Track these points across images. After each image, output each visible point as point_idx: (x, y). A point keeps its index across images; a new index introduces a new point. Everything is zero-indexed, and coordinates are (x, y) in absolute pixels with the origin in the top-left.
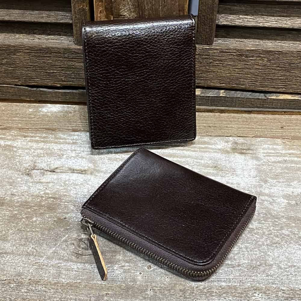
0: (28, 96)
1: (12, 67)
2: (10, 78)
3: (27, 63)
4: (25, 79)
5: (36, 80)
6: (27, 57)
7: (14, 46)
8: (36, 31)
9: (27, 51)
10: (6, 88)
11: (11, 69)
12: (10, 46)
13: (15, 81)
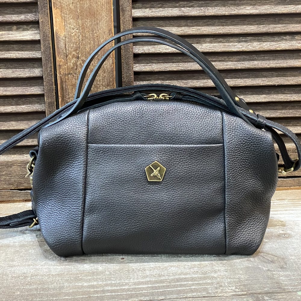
0: (19, 196)
1: (9, 177)
2: (7, 184)
3: (19, 173)
4: (17, 184)
5: (24, 184)
6: (19, 169)
7: (11, 162)
8: (24, 152)
9: (19, 164)
10: (4, 192)
11: (8, 178)
12: (8, 162)
13: (10, 187)
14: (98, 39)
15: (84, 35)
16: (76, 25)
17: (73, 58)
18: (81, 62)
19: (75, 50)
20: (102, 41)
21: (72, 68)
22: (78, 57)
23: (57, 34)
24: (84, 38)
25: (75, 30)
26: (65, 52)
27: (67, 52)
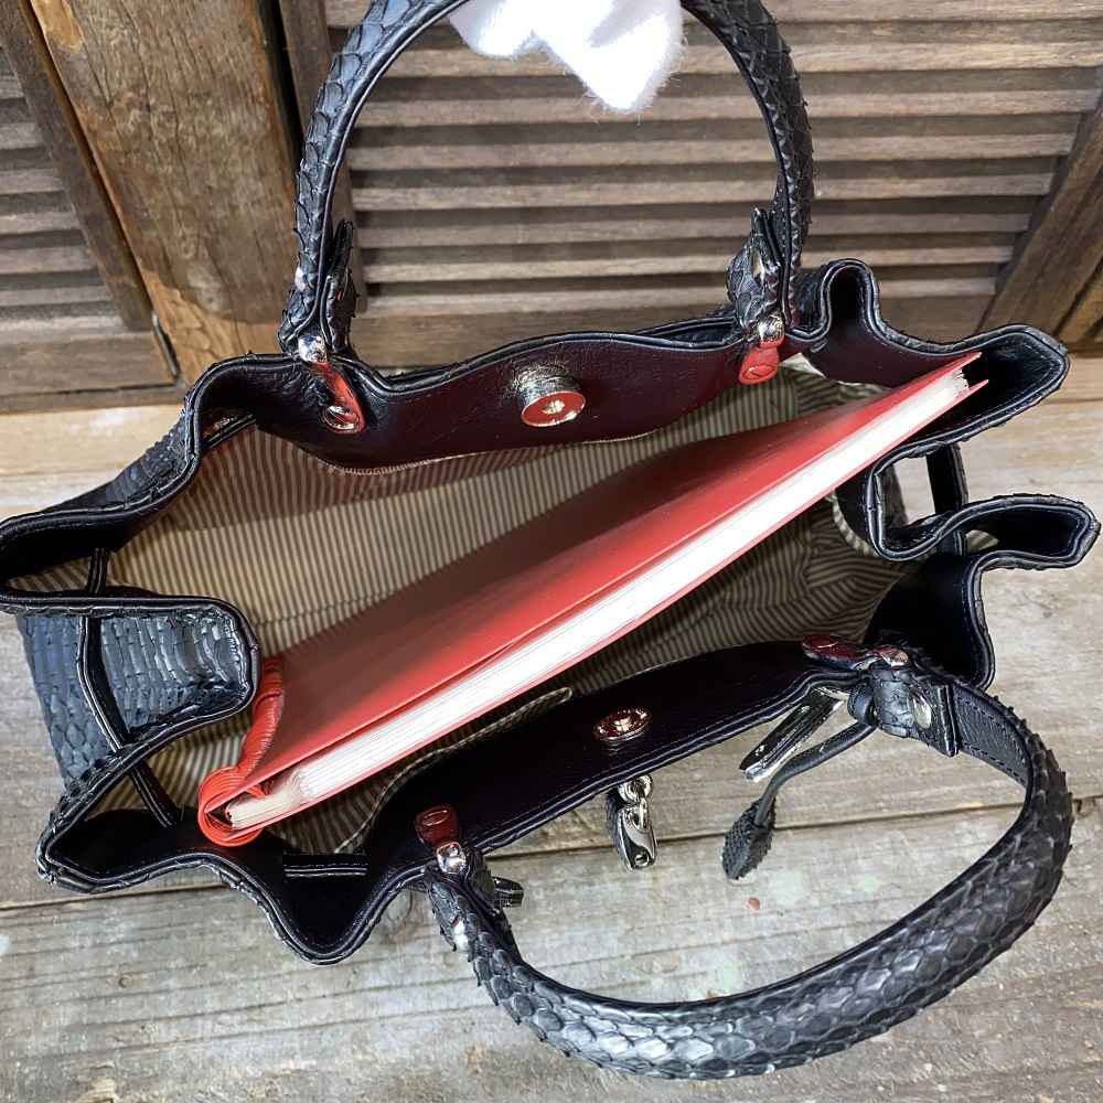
14: (205, 55)
15: (153, 43)
16: (116, 14)
17: (129, 110)
18: (162, 118)
19: (135, 88)
20: (219, 59)
21: (137, 136)
22: (148, 106)
23: (55, 45)
24: (155, 52)
25: (115, 30)
26: (97, 92)
27: (106, 92)
